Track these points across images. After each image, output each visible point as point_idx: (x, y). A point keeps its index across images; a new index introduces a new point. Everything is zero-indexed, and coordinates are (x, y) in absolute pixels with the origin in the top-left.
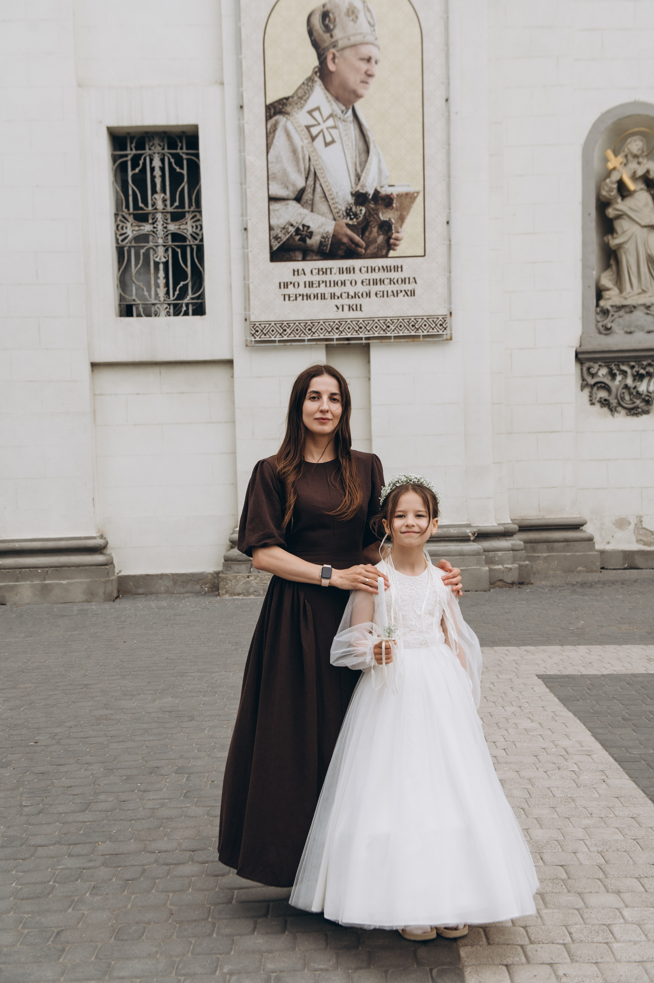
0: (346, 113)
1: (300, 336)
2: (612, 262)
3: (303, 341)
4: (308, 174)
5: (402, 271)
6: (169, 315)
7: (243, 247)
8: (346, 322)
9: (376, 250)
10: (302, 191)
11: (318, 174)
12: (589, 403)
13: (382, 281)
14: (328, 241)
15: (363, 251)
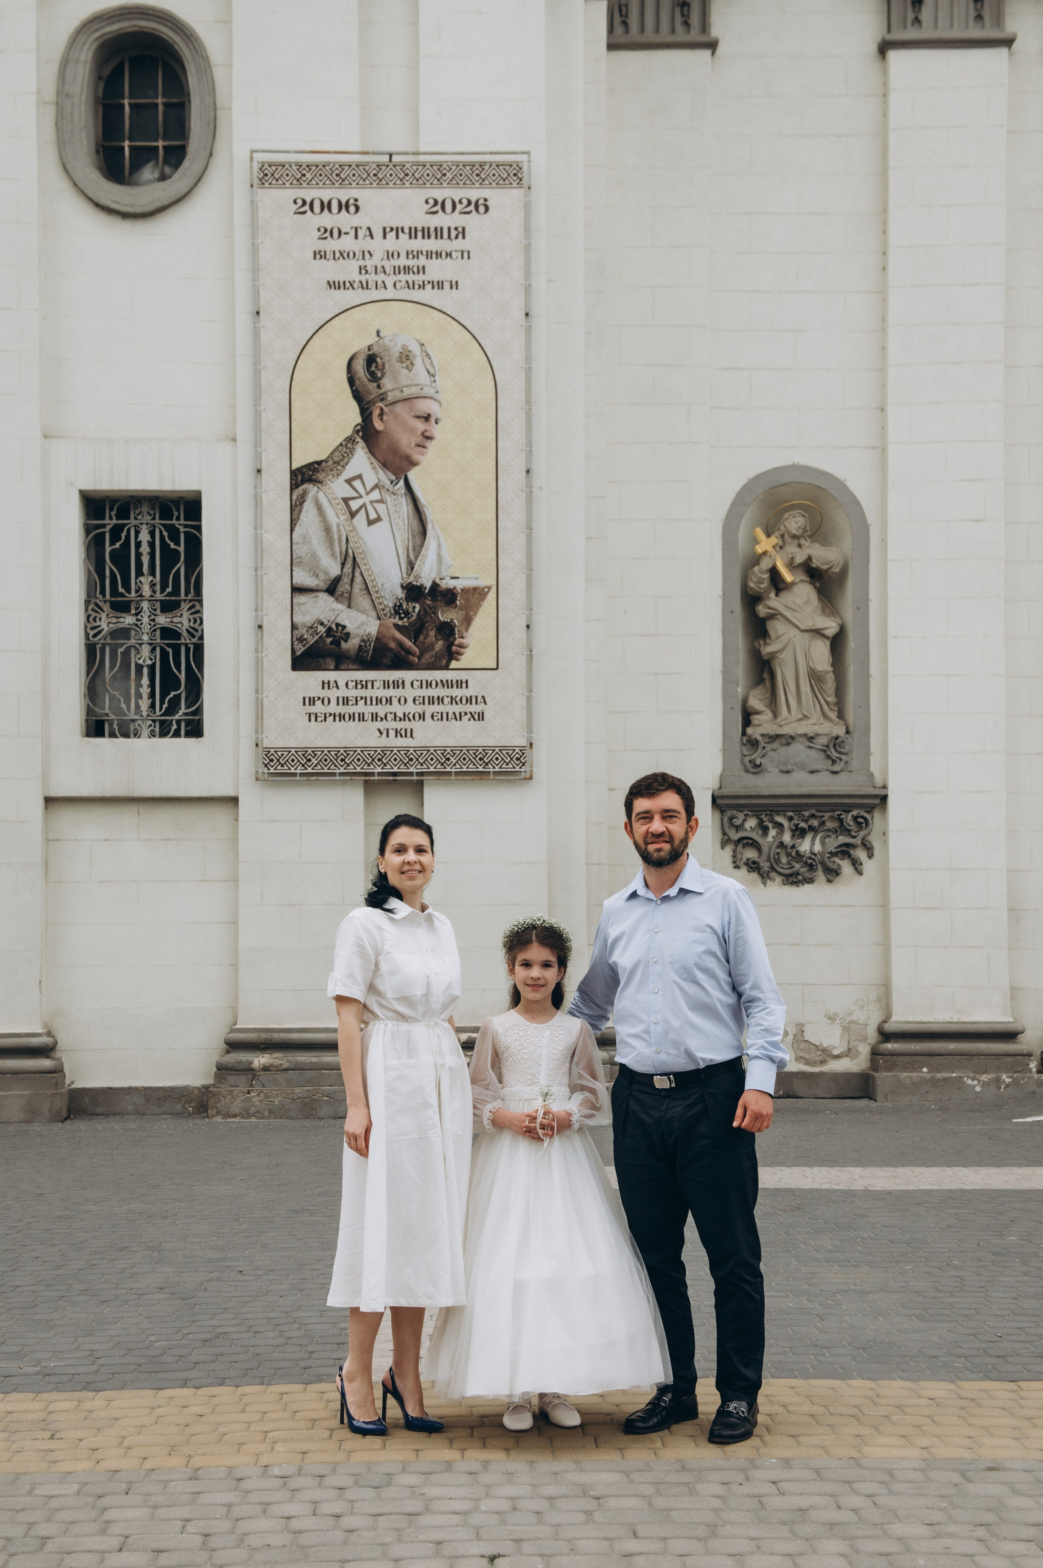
0: (397, 483)
1: (329, 769)
2: (765, 676)
3: (334, 774)
4: (345, 559)
5: (467, 687)
6: (154, 736)
7: (257, 651)
8: (392, 751)
9: (434, 659)
10: (337, 580)
11: (358, 560)
12: (730, 866)
13: (441, 700)
14: (370, 645)
15: (417, 660)
